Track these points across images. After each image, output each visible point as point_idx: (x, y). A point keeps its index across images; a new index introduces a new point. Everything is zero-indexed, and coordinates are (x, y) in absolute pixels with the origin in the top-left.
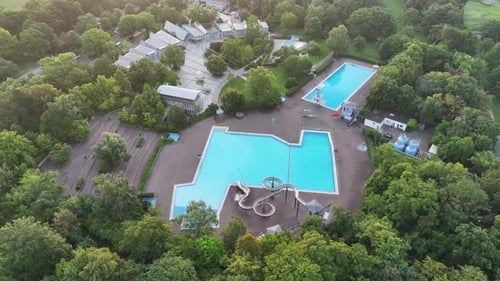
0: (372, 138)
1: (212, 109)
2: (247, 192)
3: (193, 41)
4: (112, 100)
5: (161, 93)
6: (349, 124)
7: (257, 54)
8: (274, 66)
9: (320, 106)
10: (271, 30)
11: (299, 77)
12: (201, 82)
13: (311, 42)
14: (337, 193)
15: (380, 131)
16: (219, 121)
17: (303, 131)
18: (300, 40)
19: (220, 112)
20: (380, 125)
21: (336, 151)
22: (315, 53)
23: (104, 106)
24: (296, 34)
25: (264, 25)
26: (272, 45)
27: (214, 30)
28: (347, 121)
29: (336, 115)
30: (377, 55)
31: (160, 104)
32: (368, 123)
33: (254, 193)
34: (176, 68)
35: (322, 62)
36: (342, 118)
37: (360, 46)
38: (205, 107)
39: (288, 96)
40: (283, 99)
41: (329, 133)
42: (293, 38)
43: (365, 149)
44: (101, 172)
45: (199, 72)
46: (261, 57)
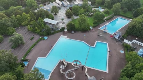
0: (127, 48)
1: (63, 29)
2: (66, 65)
3: (64, 6)
4: (26, 22)
5: (45, 21)
6: (117, 40)
7: (85, 12)
8: (91, 16)
9: (105, 32)
10: (92, 4)
11: (99, 20)
12: (62, 19)
13: (106, 9)
14: (107, 72)
15: (131, 45)
16: (64, 34)
17: (96, 41)
18: (102, 9)
19: (66, 30)
20: (131, 43)
21: (109, 51)
22: (107, 13)
23: (23, 24)
24: (101, 6)
25: (90, 3)
26: (91, 9)
27: (72, 3)
28: (116, 39)
29: (112, 36)
30: (132, 15)
31: (42, 25)
32: (126, 41)
33: (69, 66)
34: (56, 14)
35: (109, 16)
36: (114, 38)
37: (125, 12)
38: (61, 28)
39: (93, 27)
40: (91, 28)
41: (108, 43)
42: (100, 8)
43: (123, 52)
44: (12, 48)
45: (62, 16)
46: (87, 13)
